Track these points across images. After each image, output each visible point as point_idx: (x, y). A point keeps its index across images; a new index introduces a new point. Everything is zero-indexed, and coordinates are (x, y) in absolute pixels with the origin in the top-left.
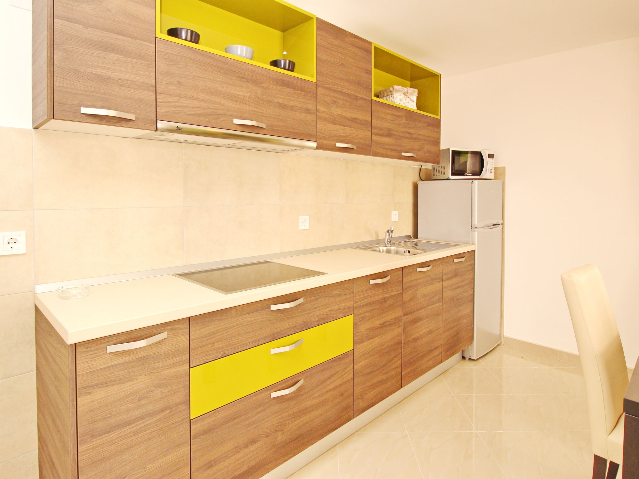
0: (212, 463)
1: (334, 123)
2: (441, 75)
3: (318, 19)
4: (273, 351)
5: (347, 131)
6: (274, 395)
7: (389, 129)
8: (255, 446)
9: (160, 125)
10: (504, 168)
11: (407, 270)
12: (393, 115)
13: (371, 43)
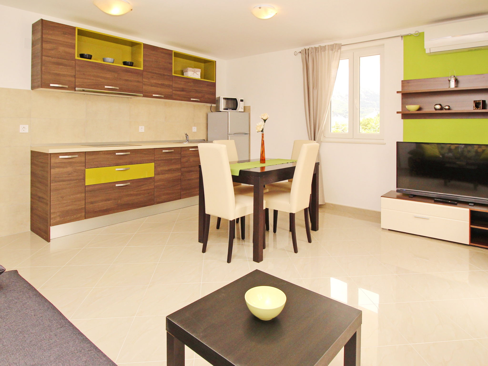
0: (93, 202)
1: (152, 86)
2: (216, 61)
3: (144, 44)
4: (117, 169)
5: (159, 89)
6: (117, 185)
7: (183, 88)
8: (109, 202)
9: (77, 89)
10: (250, 106)
11: (184, 149)
12: (185, 82)
13: (172, 51)
